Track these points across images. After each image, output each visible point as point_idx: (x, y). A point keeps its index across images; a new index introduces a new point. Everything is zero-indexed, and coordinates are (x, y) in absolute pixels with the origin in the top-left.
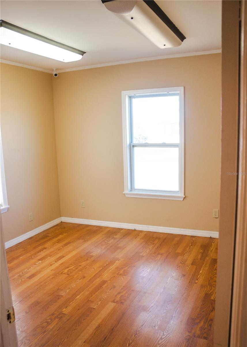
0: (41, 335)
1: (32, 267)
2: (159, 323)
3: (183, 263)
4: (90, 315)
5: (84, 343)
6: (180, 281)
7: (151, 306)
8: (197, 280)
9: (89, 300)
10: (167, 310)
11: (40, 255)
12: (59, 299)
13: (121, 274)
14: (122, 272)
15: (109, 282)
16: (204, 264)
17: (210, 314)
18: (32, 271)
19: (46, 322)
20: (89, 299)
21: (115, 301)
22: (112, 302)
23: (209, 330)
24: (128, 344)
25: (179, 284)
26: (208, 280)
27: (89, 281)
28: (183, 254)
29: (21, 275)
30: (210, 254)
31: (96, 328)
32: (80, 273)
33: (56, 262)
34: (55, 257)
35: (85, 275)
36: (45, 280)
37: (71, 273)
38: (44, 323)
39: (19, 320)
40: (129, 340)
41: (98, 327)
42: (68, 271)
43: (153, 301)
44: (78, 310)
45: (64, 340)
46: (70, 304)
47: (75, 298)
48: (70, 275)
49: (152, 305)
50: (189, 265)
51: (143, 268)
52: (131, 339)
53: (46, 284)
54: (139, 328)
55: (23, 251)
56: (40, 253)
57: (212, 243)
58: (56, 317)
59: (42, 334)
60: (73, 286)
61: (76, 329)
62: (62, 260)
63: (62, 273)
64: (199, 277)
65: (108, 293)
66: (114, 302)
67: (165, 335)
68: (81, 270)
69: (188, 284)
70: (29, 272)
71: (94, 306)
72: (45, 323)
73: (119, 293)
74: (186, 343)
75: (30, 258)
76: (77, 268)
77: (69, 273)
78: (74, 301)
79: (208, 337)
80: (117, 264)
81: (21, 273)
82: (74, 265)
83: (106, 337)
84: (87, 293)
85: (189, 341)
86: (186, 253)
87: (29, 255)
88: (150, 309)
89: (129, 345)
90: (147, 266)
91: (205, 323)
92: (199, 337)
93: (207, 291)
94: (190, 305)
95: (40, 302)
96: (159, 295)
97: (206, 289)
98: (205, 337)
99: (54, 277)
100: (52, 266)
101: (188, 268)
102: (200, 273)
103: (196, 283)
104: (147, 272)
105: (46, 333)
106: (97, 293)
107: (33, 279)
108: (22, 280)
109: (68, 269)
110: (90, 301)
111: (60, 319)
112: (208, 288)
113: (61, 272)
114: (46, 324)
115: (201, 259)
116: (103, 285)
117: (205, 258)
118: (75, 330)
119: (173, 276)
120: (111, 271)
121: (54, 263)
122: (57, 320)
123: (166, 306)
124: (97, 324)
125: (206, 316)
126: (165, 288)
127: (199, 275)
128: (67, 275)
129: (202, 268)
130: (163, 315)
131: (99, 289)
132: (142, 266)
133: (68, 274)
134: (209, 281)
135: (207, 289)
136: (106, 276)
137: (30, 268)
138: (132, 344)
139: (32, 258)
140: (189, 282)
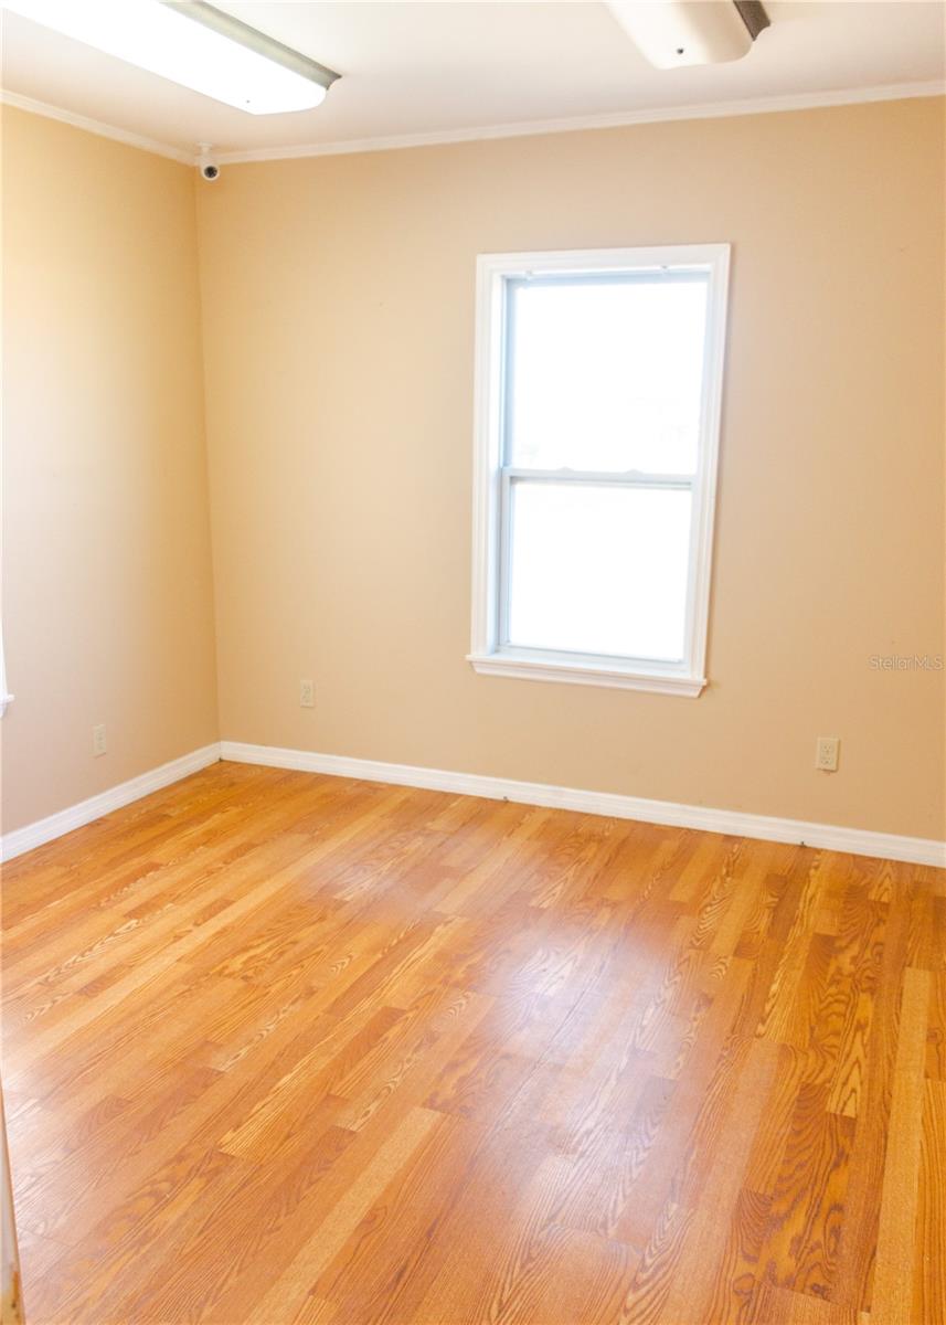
0: (126, 1258)
1: (97, 946)
2: (620, 1210)
3: (700, 948)
4: (338, 1161)
5: (311, 1297)
6: (695, 1024)
7: (583, 1130)
8: (763, 1022)
9: (332, 1092)
10: (649, 1148)
11: (132, 894)
12: (206, 1086)
13: (457, 985)
14: (459, 974)
15: (411, 1015)
16: (786, 957)
17: (828, 1179)
18: (100, 961)
19: (150, 1194)
20: (330, 1089)
21: (439, 1101)
22: (424, 1105)
23: (831, 1256)
24: (495, 1306)
25: (692, 1035)
26: (808, 1027)
27: (329, 1011)
28: (695, 907)
29: (50, 980)
30: (805, 914)
31: (360, 1225)
32: (295, 972)
33: (197, 925)
34: (192, 902)
35: (315, 983)
36: (151, 1002)
37: (258, 972)
38: (143, 1195)
39: (33, 1185)
40: (500, 1288)
41: (370, 1221)
42: (245, 963)
43: (590, 1108)
44: (288, 1136)
45: (226, 1280)
46: (254, 1111)
47: (274, 1084)
48: (255, 982)
49: (590, 1124)
50: (726, 957)
51: (545, 960)
52: (508, 1281)
53: (156, 1019)
54: (538, 1229)
55: (63, 876)
56: (133, 887)
57: (809, 868)
58: (192, 1169)
59: (136, 1249)
60: (265, 1033)
61: (278, 1229)
62: (220, 915)
63: (220, 973)
64: (768, 1008)
65: (407, 1066)
66: (431, 1107)
67: (651, 1270)
68: (298, 962)
69: (728, 1038)
70: (86, 966)
71: (350, 1120)
72: (147, 1199)
73: (453, 1066)
74: (740, 1312)
75: (94, 906)
76: (282, 954)
77: (250, 973)
78: (271, 1097)
79: (830, 1286)
80: (440, 938)
81: (51, 973)
82: (268, 940)
83: (405, 1268)
84: (323, 1063)
85: (752, 1306)
86: (711, 905)
87: (85, 893)
88: (579, 1143)
89: (500, 1312)
90: (558, 953)
91: (811, 1220)
92: (790, 1283)
93: (807, 1074)
94: (744, 1135)
95: (130, 1102)
96: (613, 1081)
97: (801, 1064)
98: (815, 1285)
99: (189, 990)
100: (184, 940)
101: (720, 970)
102: (771, 994)
103: (759, 1036)
104: (562, 978)
105: (148, 1246)
106: (365, 1060)
107: (100, 996)
108: (54, 1002)
109: (245, 957)
110: (335, 1097)
111: (208, 1181)
112: (810, 1061)
113: (218, 969)
114: (152, 1201)
115: (771, 932)
116: (387, 1030)
117: (789, 929)
118: (271, 1231)
119: (664, 1001)
120: (416, 967)
121: (190, 927)
122: (196, 1183)
123: (647, 1133)
124: (366, 1204)
125: (813, 1189)
126: (634, 1051)
127: (767, 1000)
128: (241, 984)
129: (779, 975)
130: (634, 1176)
131: (371, 1048)
132: (540, 953)
133: (245, 978)
134: (812, 1029)
135: (806, 1065)
136: (398, 988)
137: (90, 949)
138: (513, 1307)
139: (99, 909)
140: (733, 1031)
